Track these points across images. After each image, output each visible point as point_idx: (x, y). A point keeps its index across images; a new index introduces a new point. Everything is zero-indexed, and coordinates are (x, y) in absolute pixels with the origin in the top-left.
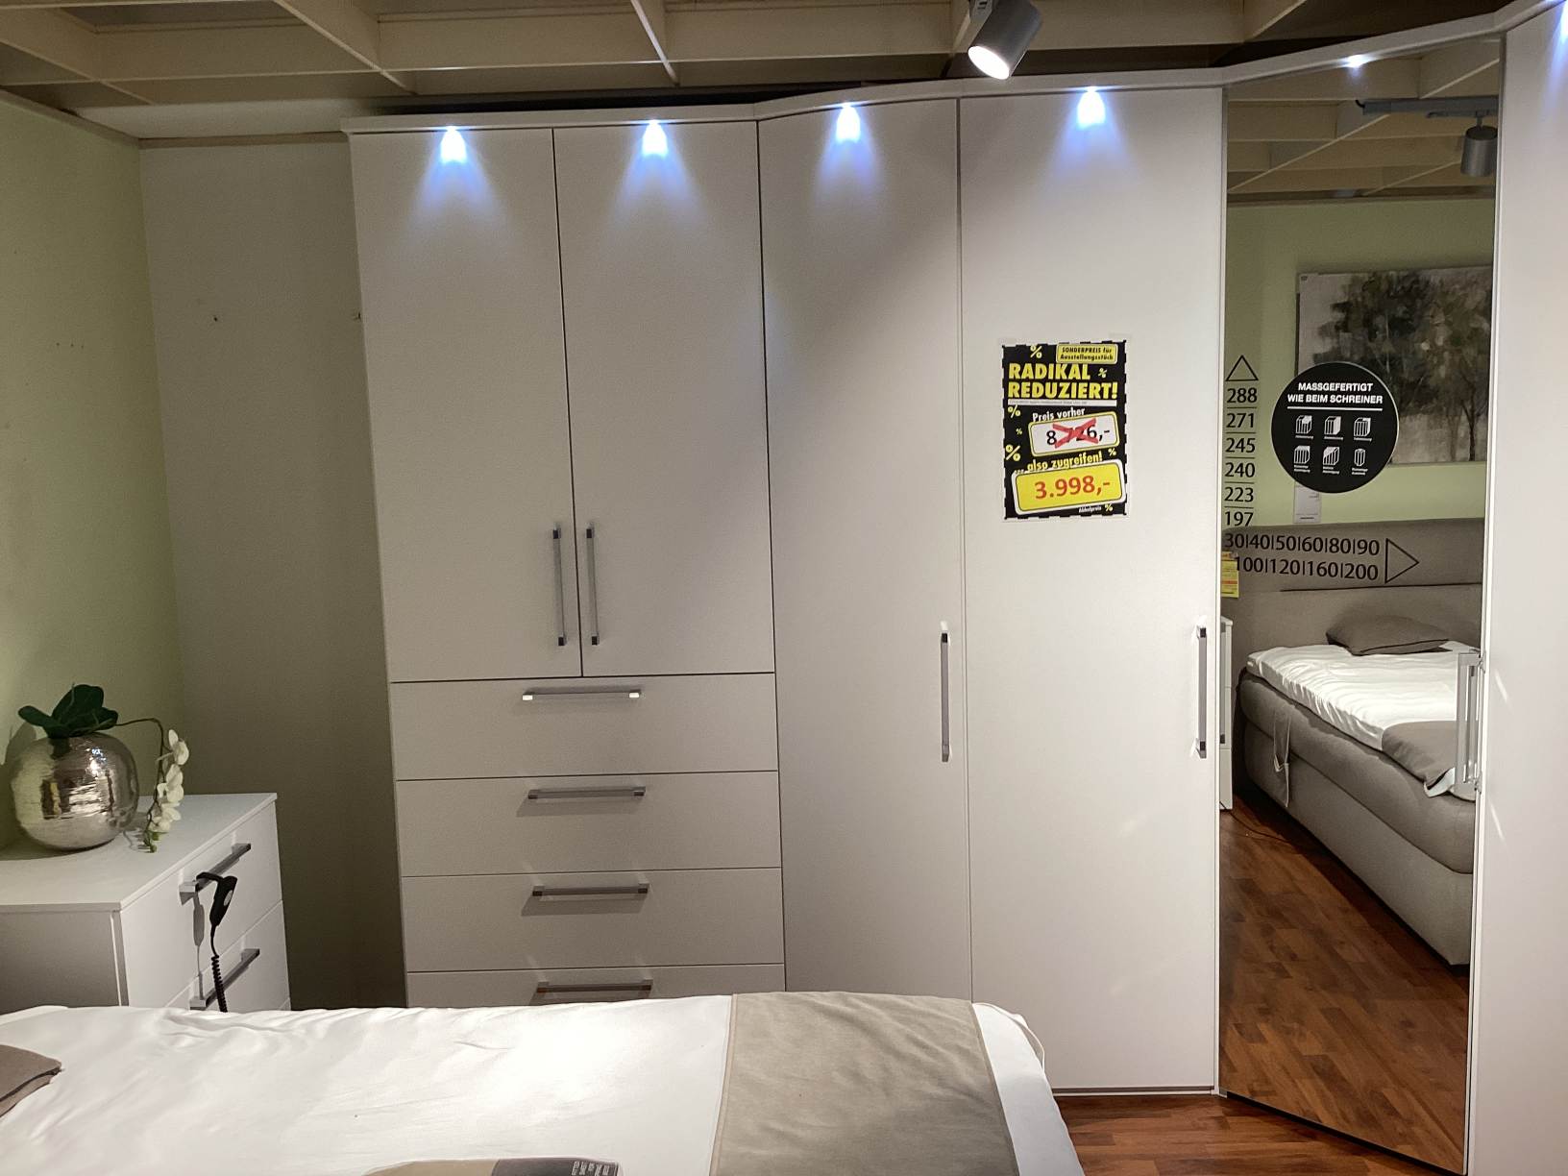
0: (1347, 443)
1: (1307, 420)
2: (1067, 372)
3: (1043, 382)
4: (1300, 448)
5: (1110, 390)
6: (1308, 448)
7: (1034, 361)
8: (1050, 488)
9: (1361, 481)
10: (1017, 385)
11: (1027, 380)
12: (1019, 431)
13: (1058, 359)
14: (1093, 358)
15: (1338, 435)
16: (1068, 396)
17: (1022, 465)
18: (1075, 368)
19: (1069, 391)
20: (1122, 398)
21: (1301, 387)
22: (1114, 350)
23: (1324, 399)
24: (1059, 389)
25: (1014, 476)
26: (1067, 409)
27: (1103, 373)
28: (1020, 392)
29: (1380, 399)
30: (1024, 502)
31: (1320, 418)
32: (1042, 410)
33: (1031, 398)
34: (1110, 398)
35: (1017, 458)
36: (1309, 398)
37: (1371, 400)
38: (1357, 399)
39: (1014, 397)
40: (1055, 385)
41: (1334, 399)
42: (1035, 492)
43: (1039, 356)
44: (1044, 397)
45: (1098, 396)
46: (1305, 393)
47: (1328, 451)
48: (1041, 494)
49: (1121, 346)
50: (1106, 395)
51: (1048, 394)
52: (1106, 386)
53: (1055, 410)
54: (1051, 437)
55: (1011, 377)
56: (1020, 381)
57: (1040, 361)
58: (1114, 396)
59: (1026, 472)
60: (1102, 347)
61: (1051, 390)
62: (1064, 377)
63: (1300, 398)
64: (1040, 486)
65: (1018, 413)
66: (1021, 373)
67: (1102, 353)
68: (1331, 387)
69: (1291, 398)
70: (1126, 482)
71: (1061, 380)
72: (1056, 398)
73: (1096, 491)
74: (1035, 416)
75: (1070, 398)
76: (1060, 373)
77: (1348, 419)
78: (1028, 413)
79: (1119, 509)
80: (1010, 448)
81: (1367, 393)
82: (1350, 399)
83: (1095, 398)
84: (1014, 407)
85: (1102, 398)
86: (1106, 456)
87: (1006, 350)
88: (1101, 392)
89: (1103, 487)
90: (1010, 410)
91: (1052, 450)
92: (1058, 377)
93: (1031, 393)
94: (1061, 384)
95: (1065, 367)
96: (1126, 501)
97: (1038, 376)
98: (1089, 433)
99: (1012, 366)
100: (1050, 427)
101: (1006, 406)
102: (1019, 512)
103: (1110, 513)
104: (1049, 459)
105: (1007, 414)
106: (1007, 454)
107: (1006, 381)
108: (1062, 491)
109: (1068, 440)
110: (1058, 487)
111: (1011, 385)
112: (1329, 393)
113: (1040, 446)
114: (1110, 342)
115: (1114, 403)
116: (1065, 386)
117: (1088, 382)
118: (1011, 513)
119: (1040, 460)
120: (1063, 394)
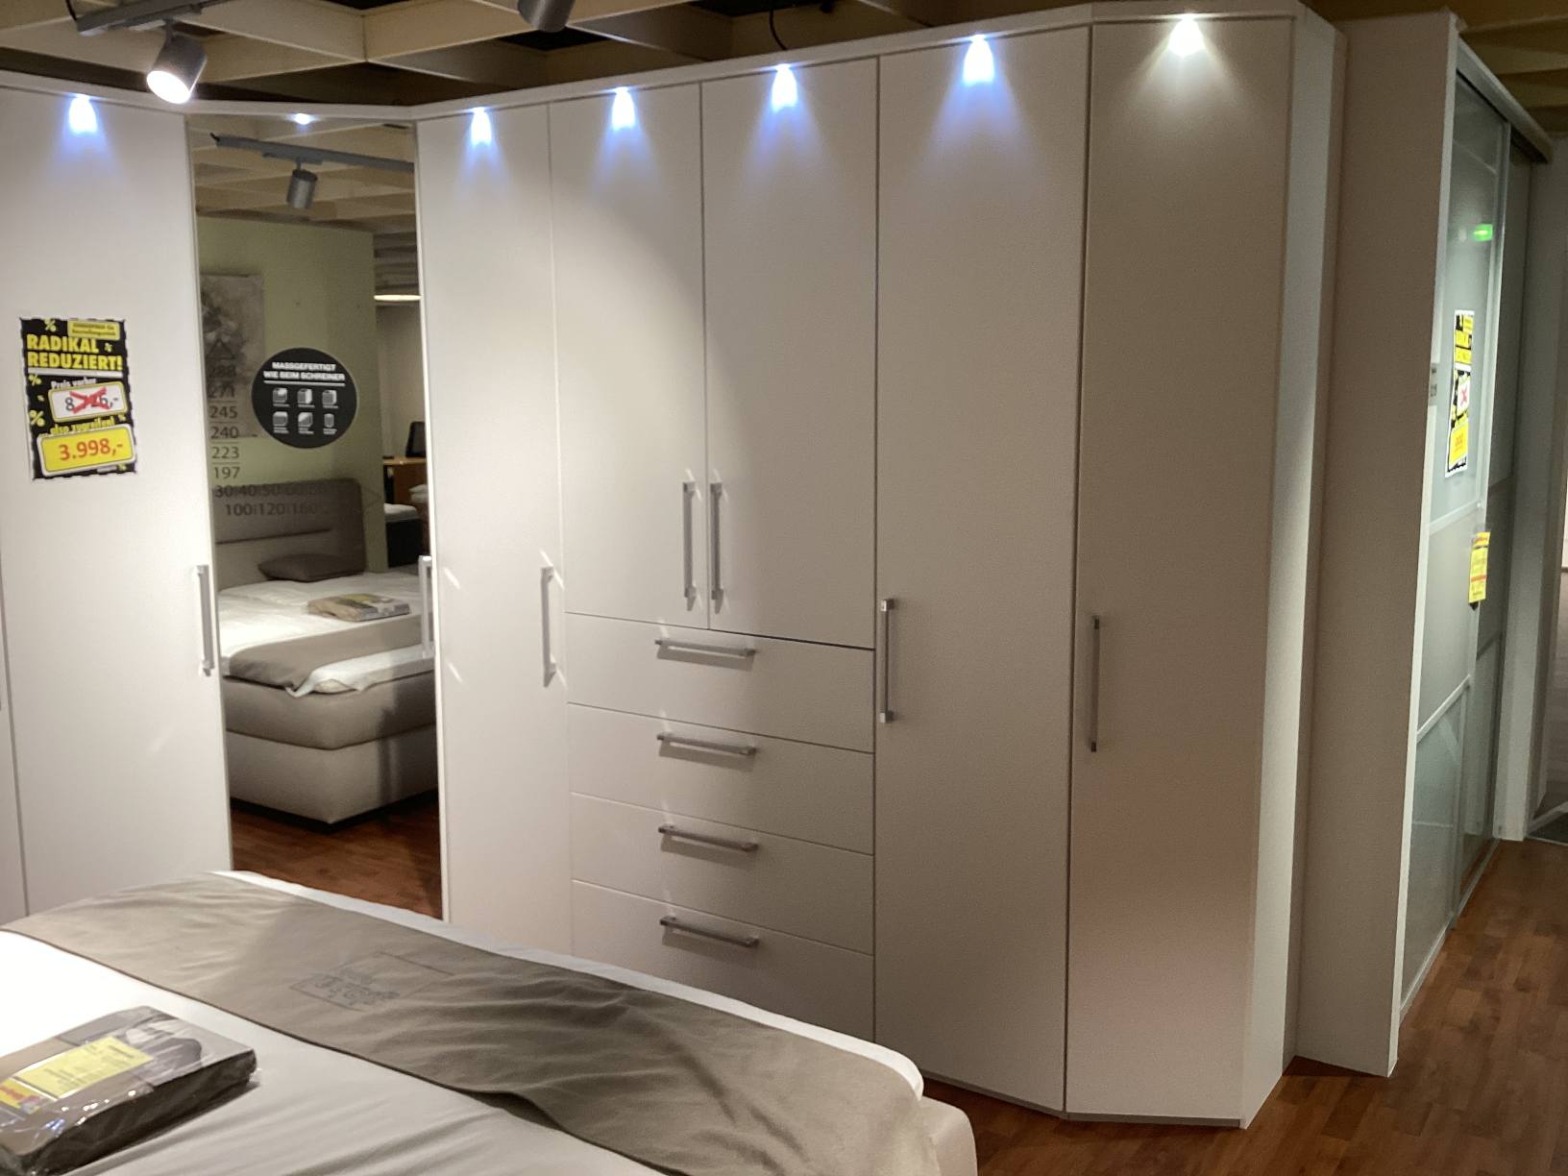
0: (318, 410)
1: (283, 392)
2: (79, 344)
3: (59, 353)
4: (278, 414)
5: (116, 363)
6: (285, 414)
7: (49, 334)
8: (72, 450)
9: (331, 439)
10: (35, 354)
11: (44, 351)
12: (41, 398)
13: (70, 333)
14: (99, 334)
15: (311, 403)
16: (80, 366)
17: (46, 430)
18: (85, 342)
19: (81, 363)
20: (126, 371)
21: (275, 365)
22: (116, 327)
23: (296, 376)
24: (73, 360)
25: (39, 440)
26: (81, 378)
27: (108, 348)
28: (38, 361)
29: (342, 377)
30: (51, 463)
31: (294, 391)
32: (59, 379)
33: (49, 367)
34: (116, 370)
35: (41, 423)
36: (283, 375)
37: (335, 377)
38: (322, 376)
39: (33, 366)
40: (69, 356)
41: (304, 376)
42: (59, 454)
43: (54, 329)
44: (60, 367)
45: (106, 368)
46: (279, 371)
47: (303, 416)
48: (64, 456)
49: (122, 324)
50: (112, 367)
51: (63, 365)
52: (112, 359)
53: (71, 379)
54: (69, 403)
55: (29, 347)
56: (38, 352)
57: (55, 334)
58: (120, 368)
59: (50, 436)
60: (106, 324)
61: (67, 364)
62: (77, 350)
63: (274, 375)
64: (63, 449)
65: (39, 382)
66: (38, 344)
67: (106, 330)
68: (301, 366)
69: (267, 374)
70: (135, 443)
71: (74, 353)
72: (71, 368)
73: (111, 452)
74: (54, 384)
75: (83, 369)
76: (73, 346)
77: (318, 392)
78: (47, 380)
79: (131, 468)
80: (33, 413)
81: (331, 372)
82: (317, 376)
83: (103, 370)
84: (34, 375)
85: (109, 370)
86: (118, 421)
87: (25, 323)
88: (108, 365)
89: (117, 449)
90: (31, 378)
91: (70, 416)
92: (71, 350)
93: (48, 362)
94: (75, 356)
95: (76, 340)
96: (136, 461)
97: (55, 348)
98: (101, 399)
99: (30, 337)
100: (67, 395)
101: (27, 375)
102: (46, 473)
103: (122, 472)
104: (69, 424)
105: (29, 382)
106: (32, 419)
107: (26, 351)
108: (82, 453)
109: (83, 406)
110: (79, 450)
111: (30, 354)
112: (300, 372)
113: (60, 413)
114: (112, 321)
115: (119, 375)
116: (78, 357)
117: (97, 355)
118: (39, 475)
119: (61, 424)
120: (76, 365)
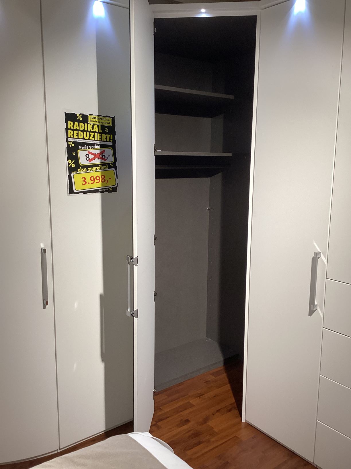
2: (93, 127)
3: (83, 131)
5: (110, 137)
7: (79, 121)
8: (88, 180)
10: (72, 132)
11: (76, 130)
12: (74, 154)
13: (89, 122)
14: (103, 123)
16: (93, 139)
17: (76, 169)
18: (96, 126)
19: (94, 137)
20: (114, 142)
22: (111, 119)
24: (90, 135)
25: (72, 174)
26: (93, 145)
27: (107, 130)
28: (73, 135)
30: (78, 185)
32: (83, 144)
33: (78, 138)
34: (110, 141)
35: (73, 166)
39: (71, 138)
40: (88, 133)
42: (81, 181)
43: (81, 119)
44: (83, 138)
45: (105, 140)
48: (84, 183)
49: (113, 118)
50: (108, 140)
51: (85, 138)
52: (108, 136)
53: (89, 145)
54: (87, 157)
55: (69, 128)
56: (73, 130)
57: (81, 122)
58: (111, 141)
59: (78, 173)
60: (106, 118)
61: (86, 135)
62: (92, 130)
64: (84, 179)
65: (73, 145)
66: (73, 126)
67: (106, 121)
70: (117, 178)
71: (90, 132)
72: (89, 139)
73: (106, 181)
74: (80, 147)
75: (94, 140)
76: (90, 128)
78: (77, 145)
79: (114, 189)
80: (70, 161)
83: (104, 141)
84: (71, 142)
85: (107, 141)
86: (109, 167)
87: (67, 115)
88: (106, 138)
89: (109, 180)
90: (69, 143)
91: (87, 163)
92: (89, 130)
93: (78, 136)
94: (91, 133)
95: (92, 125)
96: (117, 186)
97: (81, 129)
98: (102, 156)
99: (69, 122)
100: (86, 152)
101: (67, 141)
102: (75, 191)
103: (111, 192)
104: (87, 167)
105: (68, 145)
106: (69, 164)
107: (67, 129)
108: (93, 182)
109: (94, 159)
110: (91, 180)
111: (69, 131)
113: (83, 161)
114: (109, 117)
115: (111, 144)
116: (92, 134)
117: (101, 133)
118: (71, 191)
119: (83, 167)
120: (91, 138)
